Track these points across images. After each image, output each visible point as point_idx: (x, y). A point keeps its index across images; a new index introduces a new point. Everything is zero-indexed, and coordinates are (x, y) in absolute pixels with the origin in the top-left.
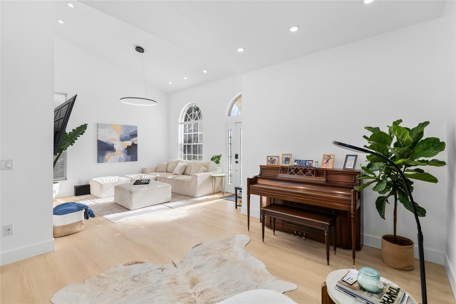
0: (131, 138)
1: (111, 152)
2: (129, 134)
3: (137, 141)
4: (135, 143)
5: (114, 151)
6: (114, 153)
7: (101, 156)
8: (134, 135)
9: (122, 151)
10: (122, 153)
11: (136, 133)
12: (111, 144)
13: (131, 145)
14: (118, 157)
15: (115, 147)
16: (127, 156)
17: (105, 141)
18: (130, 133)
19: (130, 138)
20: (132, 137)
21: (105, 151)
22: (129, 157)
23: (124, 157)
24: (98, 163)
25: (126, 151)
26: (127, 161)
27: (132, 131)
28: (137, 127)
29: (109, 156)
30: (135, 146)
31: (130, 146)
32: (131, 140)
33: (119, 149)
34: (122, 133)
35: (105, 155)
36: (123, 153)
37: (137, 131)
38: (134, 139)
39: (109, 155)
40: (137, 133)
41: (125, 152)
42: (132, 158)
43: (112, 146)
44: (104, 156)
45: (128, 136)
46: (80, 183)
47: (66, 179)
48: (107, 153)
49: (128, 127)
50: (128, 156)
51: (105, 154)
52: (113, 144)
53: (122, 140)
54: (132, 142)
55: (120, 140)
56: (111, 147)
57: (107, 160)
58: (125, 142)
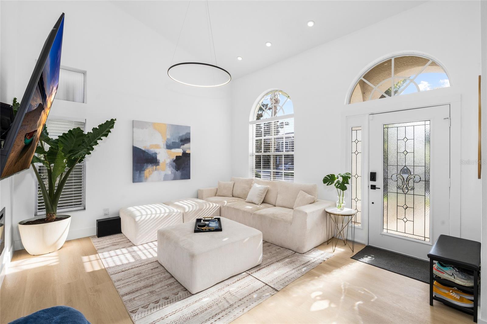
0: (182, 145)
1: (152, 166)
2: (178, 139)
3: (189, 149)
4: (187, 152)
5: (157, 164)
6: (158, 167)
7: (138, 172)
8: (186, 140)
9: (168, 164)
10: (168, 166)
11: (188, 137)
12: (152, 154)
13: (181, 155)
14: (163, 173)
15: (159, 157)
16: (175, 171)
17: (143, 149)
18: (180, 137)
19: (181, 144)
20: (182, 143)
21: (144, 164)
22: (179, 173)
23: (172, 173)
24: (133, 182)
25: (174, 164)
26: (175, 179)
27: (183, 133)
28: (190, 127)
29: (149, 171)
30: (186, 156)
31: (180, 156)
32: (182, 147)
33: (165, 160)
34: (169, 137)
35: (144, 170)
36: (169, 167)
37: (190, 133)
38: (186, 146)
39: (149, 169)
40: (190, 137)
41: (172, 166)
42: (182, 175)
43: (154, 156)
44: (142, 172)
45: (177, 141)
46: (106, 215)
47: (85, 209)
48: (147, 166)
49: (177, 128)
50: (177, 172)
51: (143, 169)
52: (156, 154)
53: (169, 147)
54: (183, 150)
55: (165, 147)
56: (153, 157)
57: (146, 178)
58: (173, 150)
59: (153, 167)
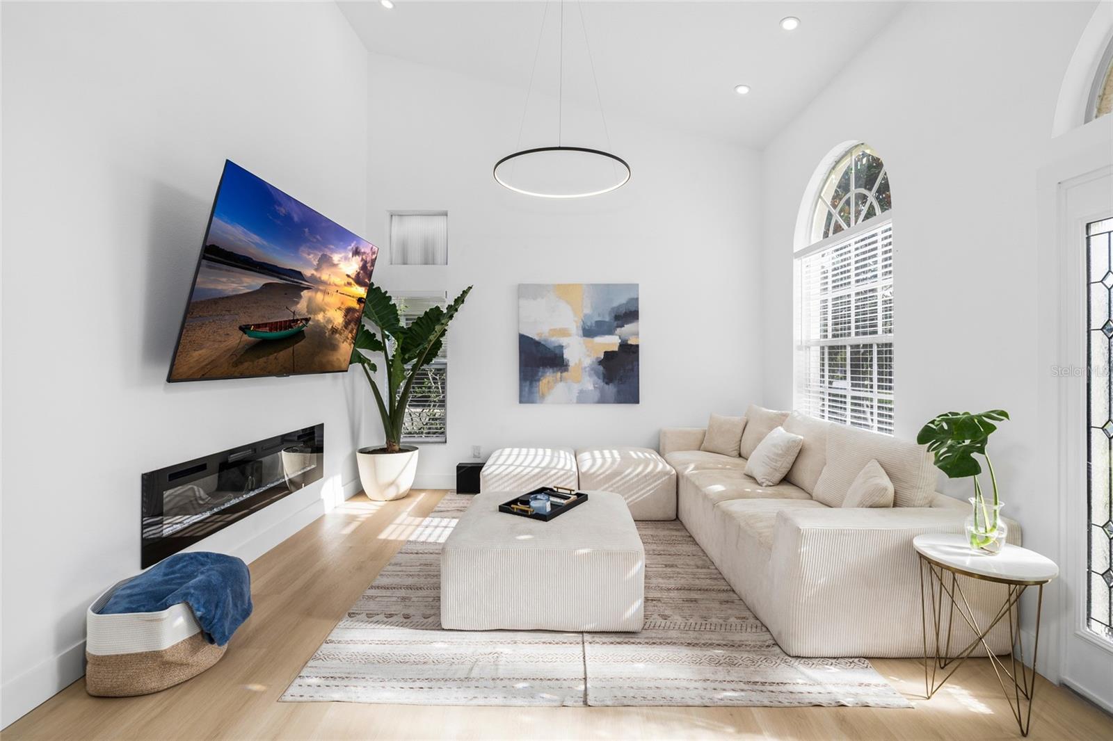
0: (618, 327)
1: (554, 372)
2: (610, 314)
3: (637, 334)
4: (630, 342)
5: (563, 368)
6: (565, 374)
7: (528, 383)
8: (629, 315)
9: (587, 369)
10: (587, 373)
11: (633, 309)
12: (555, 347)
13: (616, 349)
14: (576, 388)
15: (567, 355)
16: (602, 384)
17: (537, 338)
18: (613, 309)
19: (615, 324)
20: (620, 322)
21: (538, 367)
22: (611, 389)
23: (594, 387)
24: (521, 402)
25: (601, 368)
26: (602, 400)
27: (620, 300)
28: (638, 285)
29: (549, 382)
30: (629, 352)
31: (613, 352)
32: (618, 330)
33: (580, 360)
34: (588, 311)
35: (539, 380)
36: (590, 376)
37: (637, 299)
38: (628, 328)
39: (548, 377)
40: (638, 307)
41: (597, 373)
42: (619, 392)
43: (557, 352)
44: (534, 383)
45: (607, 319)
46: (475, 456)
47: (446, 442)
48: (544, 373)
49: (606, 290)
50: (606, 387)
51: (537, 378)
52: (561, 347)
53: (589, 332)
54: (620, 338)
55: (581, 332)
56: (556, 355)
57: (543, 396)
58: (599, 340)
59: (555, 374)
